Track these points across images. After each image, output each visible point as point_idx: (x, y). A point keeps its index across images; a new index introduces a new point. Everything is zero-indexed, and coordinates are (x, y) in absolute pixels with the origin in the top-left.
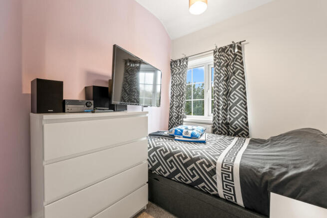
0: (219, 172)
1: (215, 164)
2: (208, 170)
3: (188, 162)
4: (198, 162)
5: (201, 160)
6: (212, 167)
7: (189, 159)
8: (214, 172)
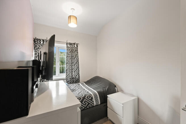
0: (93, 97)
1: (91, 95)
2: (90, 99)
3: (82, 100)
4: (86, 98)
5: (87, 96)
6: (91, 97)
7: (82, 98)
8: (92, 98)
